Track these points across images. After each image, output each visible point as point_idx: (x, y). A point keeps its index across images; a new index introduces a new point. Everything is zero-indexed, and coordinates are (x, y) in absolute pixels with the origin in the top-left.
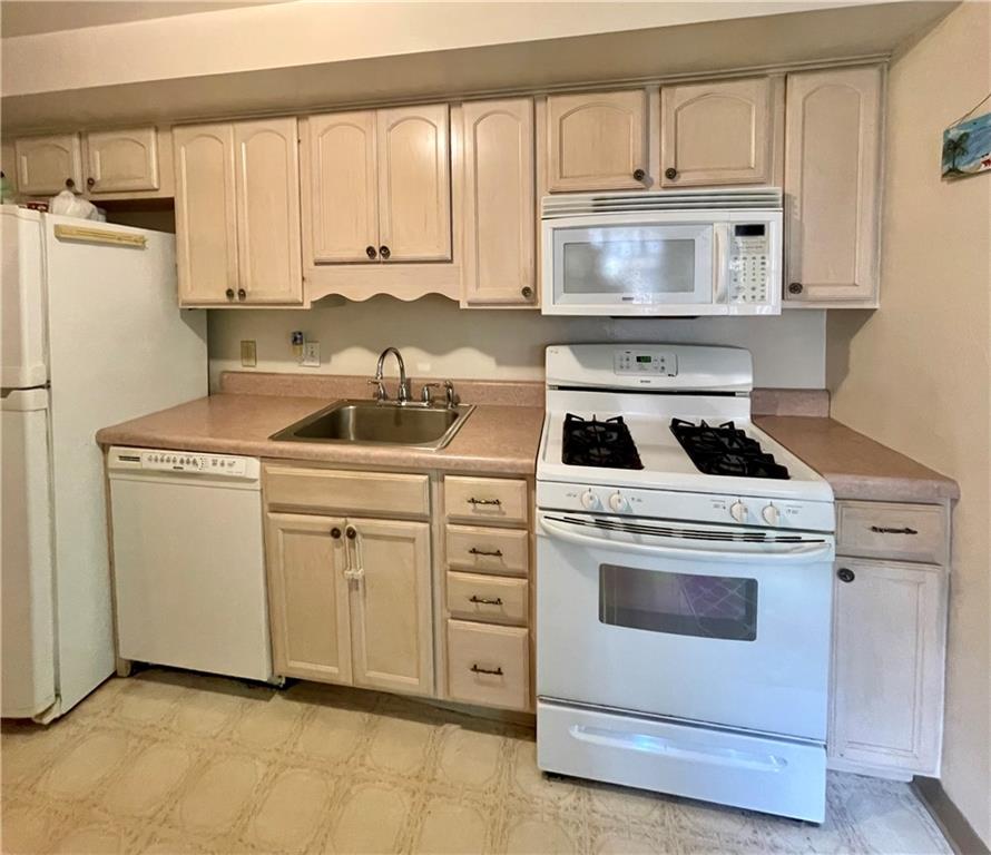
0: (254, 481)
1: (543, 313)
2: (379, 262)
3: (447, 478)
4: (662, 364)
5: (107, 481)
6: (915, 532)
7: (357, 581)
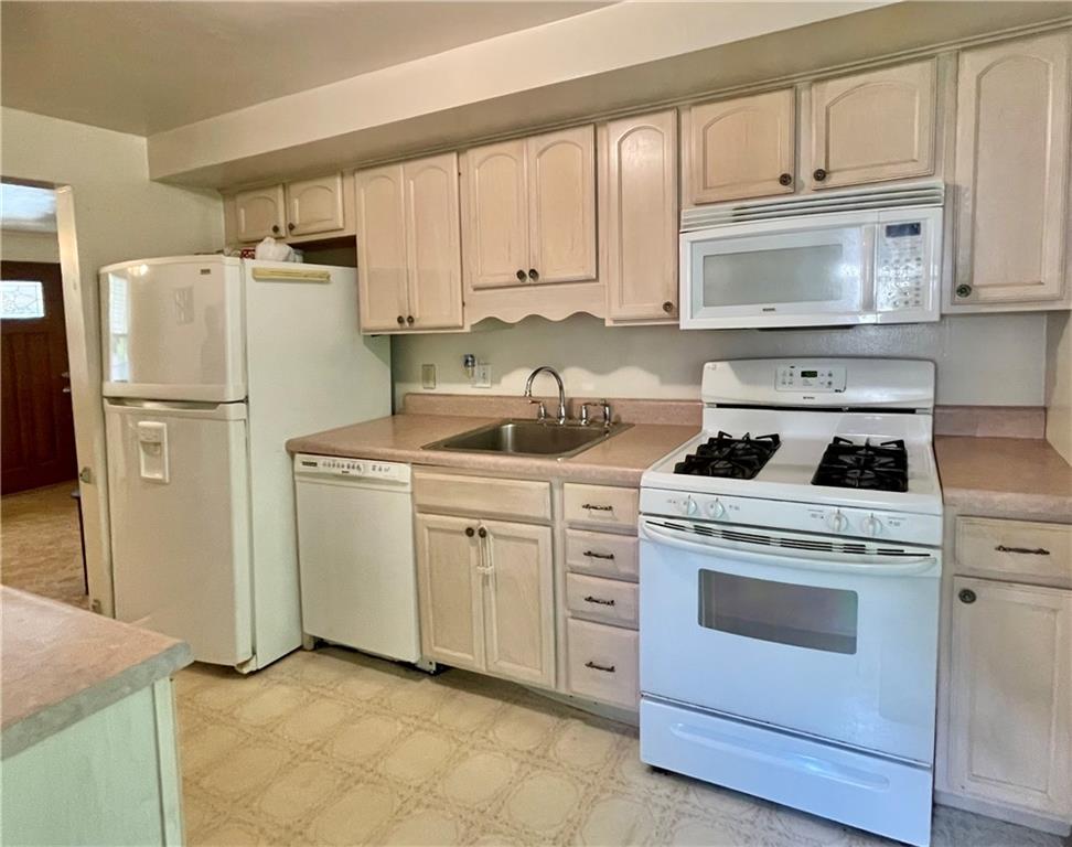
0: (404, 484)
1: (681, 328)
2: (529, 285)
3: (566, 485)
4: (829, 379)
5: (294, 481)
6: (1048, 553)
7: (488, 576)
